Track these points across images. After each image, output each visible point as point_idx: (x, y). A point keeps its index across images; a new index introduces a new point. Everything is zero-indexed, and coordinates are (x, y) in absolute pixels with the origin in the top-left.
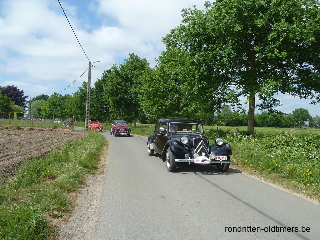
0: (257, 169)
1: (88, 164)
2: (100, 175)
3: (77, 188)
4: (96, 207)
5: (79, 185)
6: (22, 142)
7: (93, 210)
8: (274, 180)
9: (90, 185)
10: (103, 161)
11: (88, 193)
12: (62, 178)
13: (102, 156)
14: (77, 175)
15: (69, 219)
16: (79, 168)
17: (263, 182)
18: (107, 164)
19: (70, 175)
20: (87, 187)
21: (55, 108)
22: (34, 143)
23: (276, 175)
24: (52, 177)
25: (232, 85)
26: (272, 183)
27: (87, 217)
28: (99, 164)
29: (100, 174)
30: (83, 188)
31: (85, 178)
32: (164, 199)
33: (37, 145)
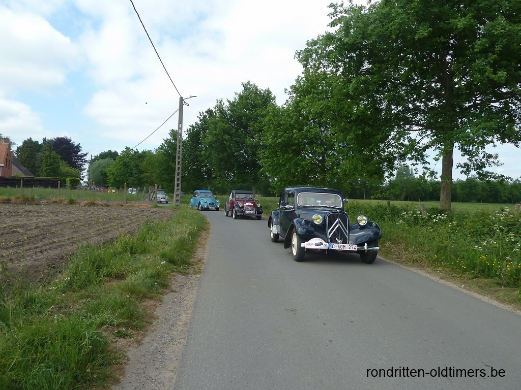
0: (453, 270)
1: (176, 258)
2: (194, 275)
3: (157, 293)
4: (185, 324)
5: (160, 290)
6: (77, 223)
7: (180, 329)
8: (482, 289)
9: (178, 289)
10: (199, 253)
11: (174, 302)
12: (134, 277)
13: (199, 246)
14: (158, 274)
15: (142, 339)
16: (162, 263)
17: (465, 291)
18: (206, 258)
19: (146, 274)
20: (172, 293)
21: (129, 171)
22: (95, 226)
23: (486, 280)
24: (120, 276)
25: (413, 130)
26: (478, 293)
27: (170, 339)
28: (194, 258)
29: (195, 273)
30: (167, 293)
31: (170, 279)
32: (295, 314)
33: (99, 229)
